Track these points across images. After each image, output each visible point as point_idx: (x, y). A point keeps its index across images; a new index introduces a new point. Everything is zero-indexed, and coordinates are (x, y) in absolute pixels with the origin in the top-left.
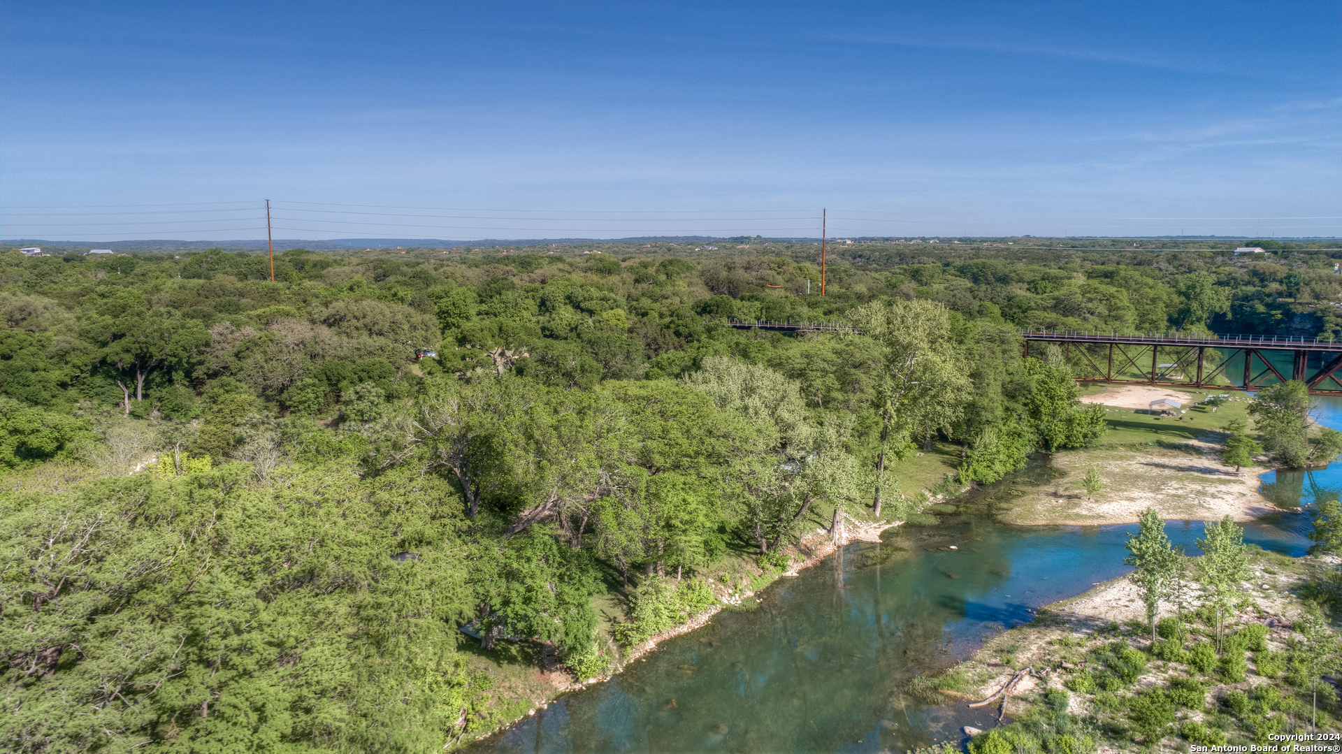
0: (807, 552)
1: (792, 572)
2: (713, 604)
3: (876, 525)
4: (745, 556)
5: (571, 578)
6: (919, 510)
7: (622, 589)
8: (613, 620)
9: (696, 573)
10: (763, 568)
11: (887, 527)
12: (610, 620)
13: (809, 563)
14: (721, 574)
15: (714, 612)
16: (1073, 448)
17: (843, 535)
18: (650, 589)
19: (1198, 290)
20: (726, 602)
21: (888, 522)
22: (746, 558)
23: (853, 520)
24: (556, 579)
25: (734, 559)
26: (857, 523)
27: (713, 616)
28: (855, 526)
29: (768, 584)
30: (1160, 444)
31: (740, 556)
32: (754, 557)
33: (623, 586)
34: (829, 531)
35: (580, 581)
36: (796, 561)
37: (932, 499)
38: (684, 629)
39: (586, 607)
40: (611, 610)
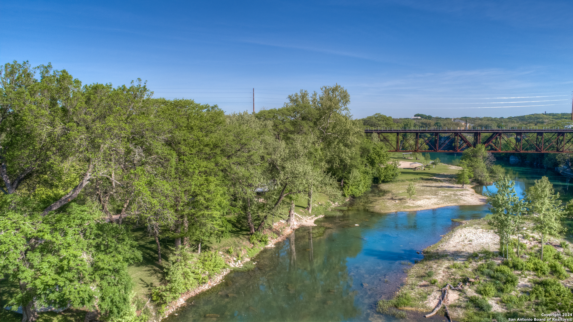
0: (278, 233)
1: (271, 245)
2: (224, 268)
3: (310, 218)
4: (241, 236)
5: (107, 246)
6: (330, 210)
7: (157, 262)
8: (150, 286)
9: (210, 249)
10: (253, 243)
11: (316, 218)
12: (148, 286)
13: (280, 239)
14: (227, 248)
15: (225, 273)
16: (387, 182)
17: (295, 224)
18: (180, 258)
19: (409, 126)
20: (232, 266)
21: (316, 216)
22: (242, 238)
23: (298, 215)
24: (93, 249)
25: (234, 239)
26: (300, 216)
27: (225, 276)
28: (300, 219)
29: (258, 253)
30: (422, 179)
31: (238, 236)
32: (247, 236)
33: (158, 261)
34: (287, 221)
35: (116, 249)
36: (272, 238)
37: (333, 204)
38: (206, 287)
39: (122, 272)
40: (148, 278)
